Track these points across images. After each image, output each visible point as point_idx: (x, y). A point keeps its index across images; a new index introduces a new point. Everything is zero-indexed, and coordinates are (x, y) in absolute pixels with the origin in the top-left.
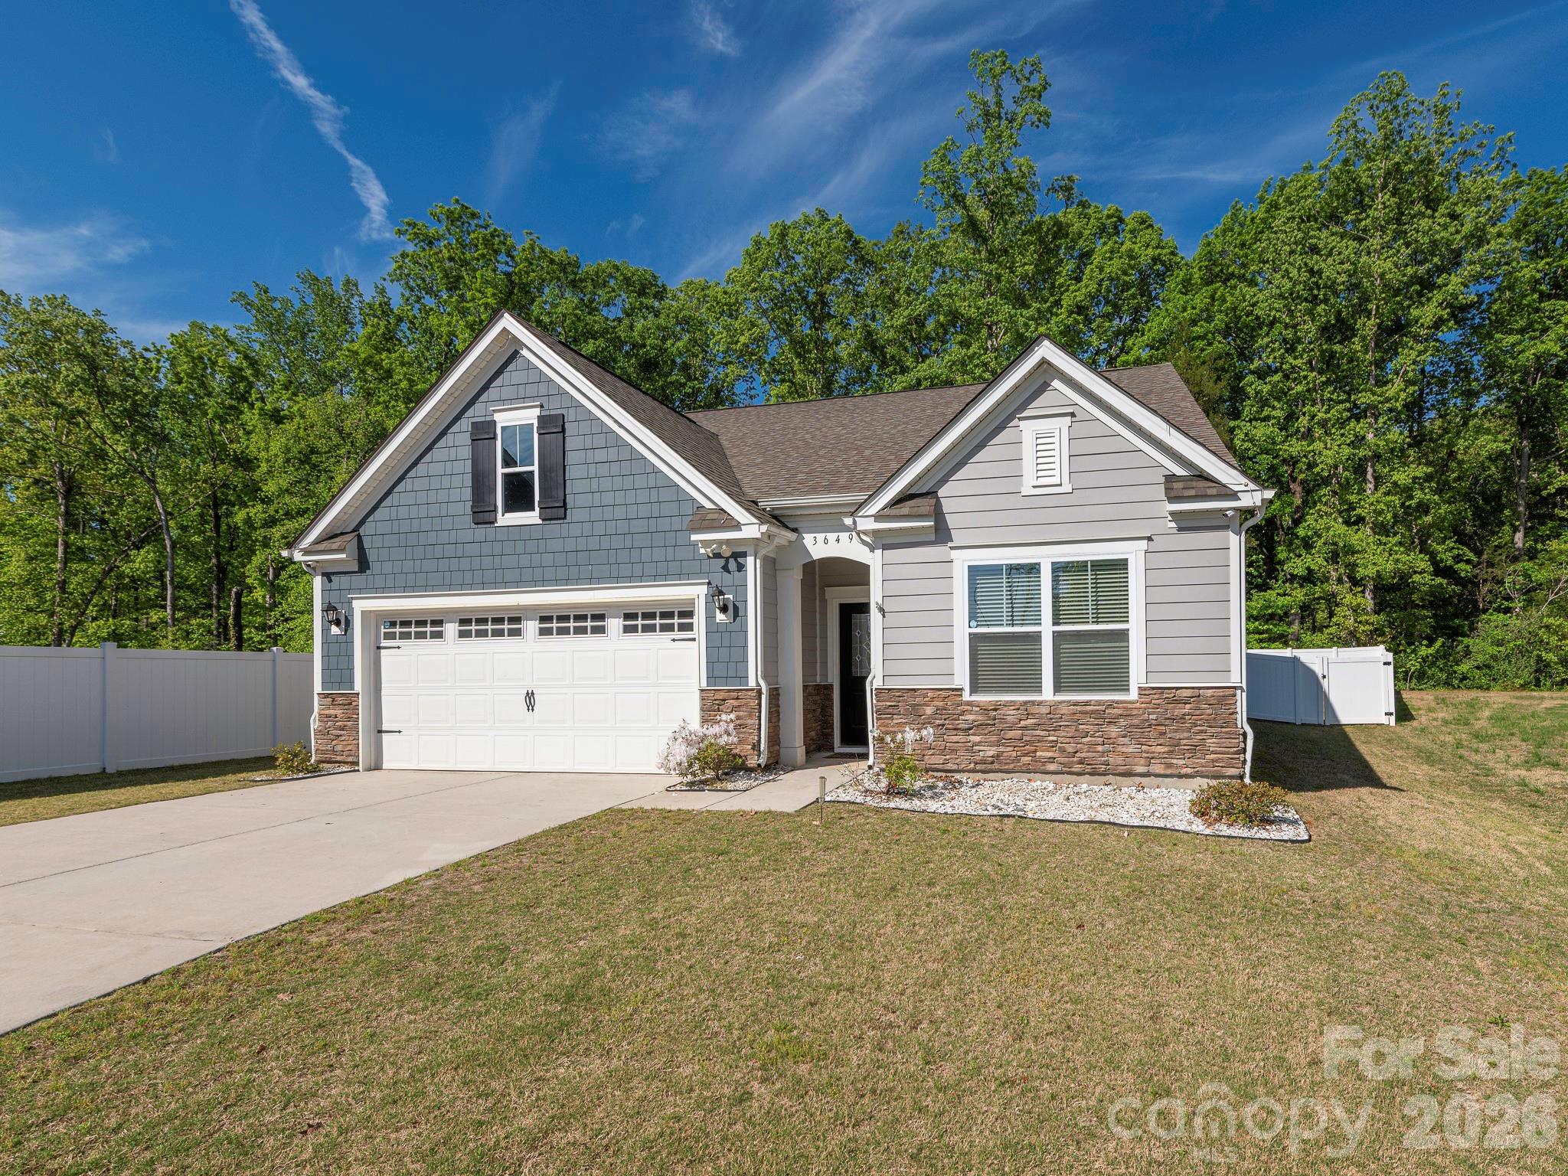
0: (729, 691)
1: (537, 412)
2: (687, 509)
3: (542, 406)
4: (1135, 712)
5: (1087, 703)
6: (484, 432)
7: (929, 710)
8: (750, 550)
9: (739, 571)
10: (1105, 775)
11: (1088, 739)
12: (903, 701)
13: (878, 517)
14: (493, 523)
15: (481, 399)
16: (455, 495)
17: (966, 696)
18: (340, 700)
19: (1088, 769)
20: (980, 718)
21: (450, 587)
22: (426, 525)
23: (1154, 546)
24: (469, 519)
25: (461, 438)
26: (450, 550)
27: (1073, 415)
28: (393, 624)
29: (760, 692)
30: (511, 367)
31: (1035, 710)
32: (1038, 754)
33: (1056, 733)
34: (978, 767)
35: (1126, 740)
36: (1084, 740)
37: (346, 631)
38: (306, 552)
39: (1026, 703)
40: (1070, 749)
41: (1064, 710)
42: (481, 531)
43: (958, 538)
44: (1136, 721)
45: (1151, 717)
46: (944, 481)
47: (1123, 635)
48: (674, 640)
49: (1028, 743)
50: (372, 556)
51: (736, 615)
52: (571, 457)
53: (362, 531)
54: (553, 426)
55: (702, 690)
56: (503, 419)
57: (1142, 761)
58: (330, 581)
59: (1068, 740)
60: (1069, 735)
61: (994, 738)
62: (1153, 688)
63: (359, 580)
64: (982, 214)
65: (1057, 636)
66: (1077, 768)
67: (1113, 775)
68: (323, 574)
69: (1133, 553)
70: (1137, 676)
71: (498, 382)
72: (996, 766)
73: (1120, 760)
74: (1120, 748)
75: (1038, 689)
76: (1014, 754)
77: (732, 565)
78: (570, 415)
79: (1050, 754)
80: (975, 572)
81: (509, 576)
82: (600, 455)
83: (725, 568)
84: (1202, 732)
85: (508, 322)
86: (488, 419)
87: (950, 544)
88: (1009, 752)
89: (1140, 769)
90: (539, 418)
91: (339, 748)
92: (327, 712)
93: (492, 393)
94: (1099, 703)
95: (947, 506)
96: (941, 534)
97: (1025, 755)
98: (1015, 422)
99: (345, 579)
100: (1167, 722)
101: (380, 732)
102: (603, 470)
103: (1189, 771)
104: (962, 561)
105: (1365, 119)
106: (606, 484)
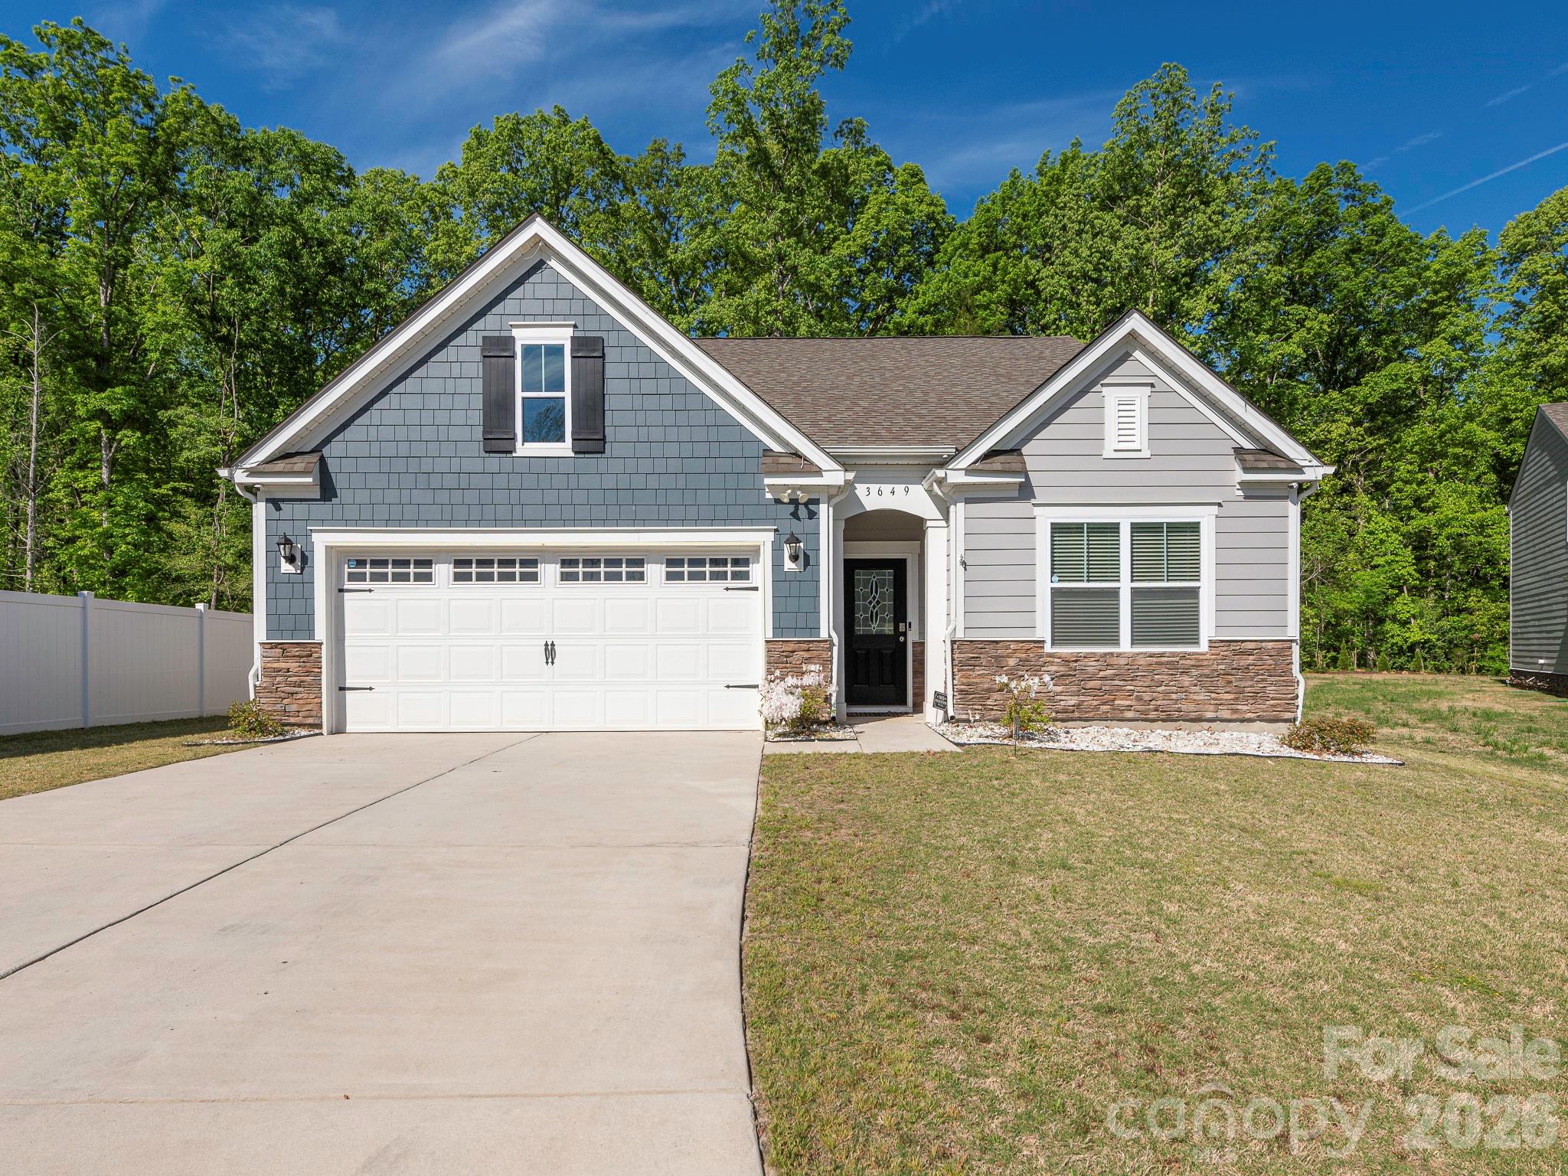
0: (799, 642)
1: (570, 332)
2: (751, 450)
3: (575, 326)
4: (1205, 663)
5: (1162, 655)
6: (498, 348)
7: (1012, 662)
8: (823, 497)
9: (810, 518)
10: (1176, 721)
11: (1163, 688)
12: (986, 653)
13: (969, 471)
14: (511, 452)
15: (494, 311)
16: (459, 417)
17: (1048, 648)
18: (295, 651)
19: (1163, 715)
20: (1062, 669)
21: (451, 522)
22: (418, 449)
23: (1224, 511)
24: (477, 448)
25: (467, 352)
26: (450, 481)
27: (1152, 385)
28: (361, 563)
29: (832, 644)
30: (534, 278)
31: (1114, 660)
32: (1116, 702)
33: (1134, 683)
34: (1060, 716)
35: (1197, 689)
36: (1159, 689)
37: (302, 569)
38: (252, 472)
39: (1106, 654)
40: (1147, 697)
41: (1142, 661)
42: (494, 462)
43: (1040, 496)
44: (1207, 672)
45: (1220, 667)
46: (1027, 439)
47: (1194, 593)
48: (727, 589)
49: (1109, 691)
50: (339, 482)
51: (807, 563)
52: (611, 387)
53: (326, 451)
54: (589, 349)
55: (767, 642)
56: (524, 336)
57: (1212, 708)
58: (278, 509)
59: (1144, 689)
60: (1146, 684)
61: (1075, 688)
62: (1222, 641)
63: (323, 509)
64: (773, 146)
65: (1135, 592)
66: (1153, 715)
67: (1184, 720)
68: (268, 501)
69: (1206, 518)
70: (1207, 630)
71: (518, 293)
72: (1076, 714)
73: (1192, 707)
74: (1191, 696)
75: (1115, 640)
76: (1095, 703)
77: (803, 512)
78: (611, 339)
79: (1128, 703)
80: (1057, 529)
81: (529, 512)
82: (648, 386)
83: (795, 515)
84: (1263, 680)
85: (539, 227)
86: (504, 334)
87: (1033, 501)
88: (1090, 701)
89: (1210, 715)
90: (573, 338)
91: (294, 708)
92: (276, 665)
93: (509, 305)
94: (1173, 655)
95: (1031, 464)
96: (1025, 492)
97: (1104, 704)
98: (1098, 388)
99: (300, 509)
100: (1234, 672)
101: (342, 689)
102: (651, 402)
103: (1252, 715)
104: (1045, 518)
105: (1146, 107)
106: (654, 418)
